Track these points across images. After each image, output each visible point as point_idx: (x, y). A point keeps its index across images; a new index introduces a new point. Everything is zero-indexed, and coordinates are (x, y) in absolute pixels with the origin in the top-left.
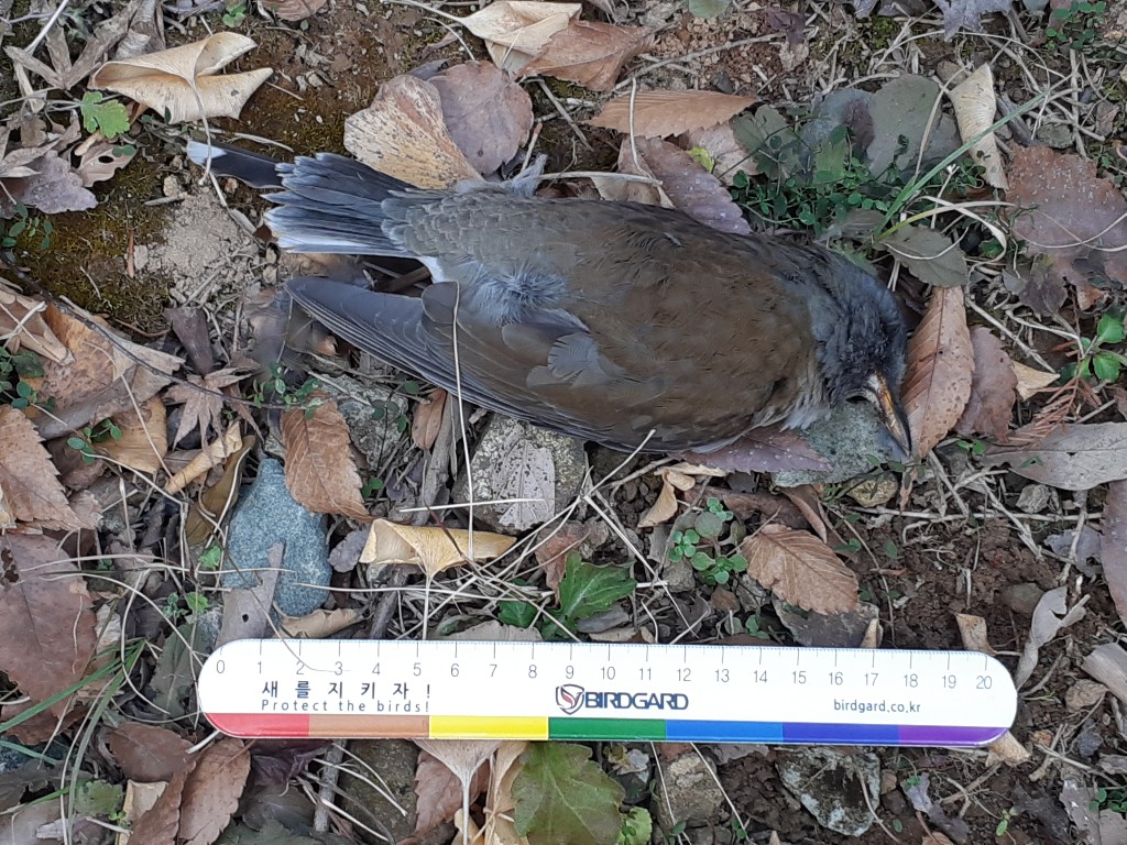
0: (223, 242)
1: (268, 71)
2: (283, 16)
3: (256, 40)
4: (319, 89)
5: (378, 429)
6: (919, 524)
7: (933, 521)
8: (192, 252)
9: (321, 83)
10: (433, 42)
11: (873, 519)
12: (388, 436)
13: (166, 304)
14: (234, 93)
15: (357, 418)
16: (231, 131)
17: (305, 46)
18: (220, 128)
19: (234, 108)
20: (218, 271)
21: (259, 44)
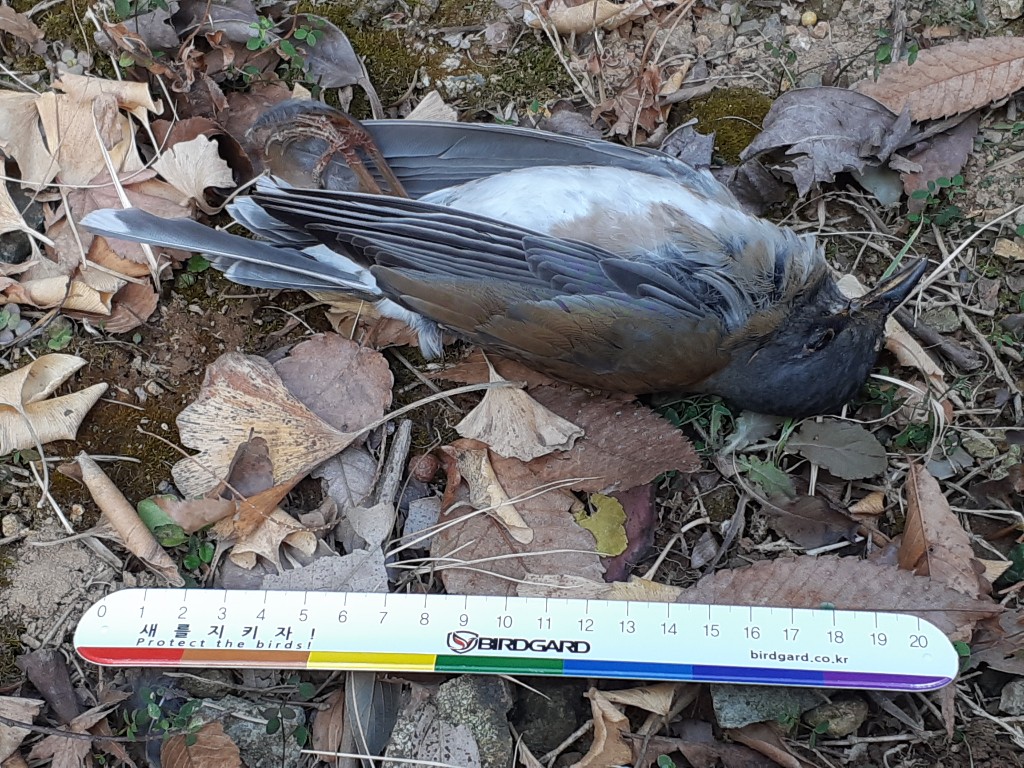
0: (74, 573)
1: (102, 387)
2: (112, 330)
3: (86, 358)
4: (160, 397)
5: (274, 748)
6: (898, 748)
7: (913, 742)
8: (41, 589)
9: (162, 391)
10: (276, 330)
11: (846, 751)
12: (287, 754)
13: (17, 652)
14: (68, 413)
15: (249, 740)
16: (69, 456)
17: (140, 358)
18: (58, 455)
19: (70, 428)
20: (72, 607)
21: (89, 361)
